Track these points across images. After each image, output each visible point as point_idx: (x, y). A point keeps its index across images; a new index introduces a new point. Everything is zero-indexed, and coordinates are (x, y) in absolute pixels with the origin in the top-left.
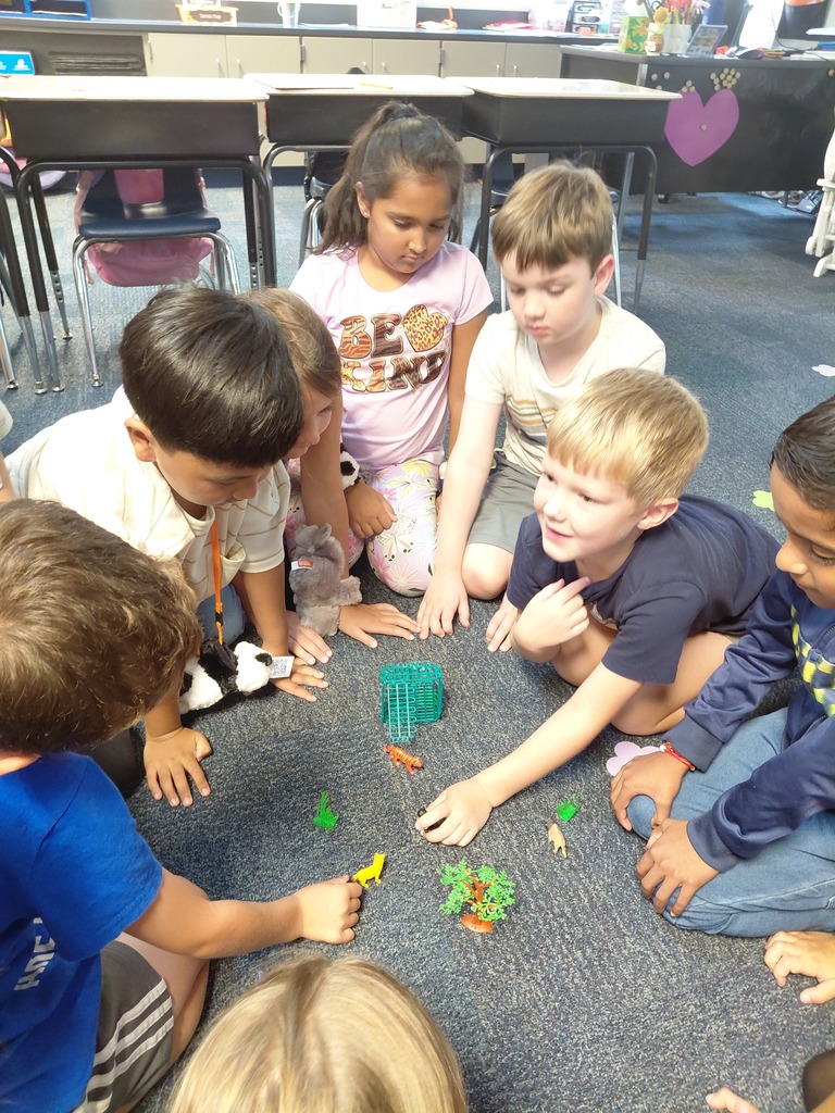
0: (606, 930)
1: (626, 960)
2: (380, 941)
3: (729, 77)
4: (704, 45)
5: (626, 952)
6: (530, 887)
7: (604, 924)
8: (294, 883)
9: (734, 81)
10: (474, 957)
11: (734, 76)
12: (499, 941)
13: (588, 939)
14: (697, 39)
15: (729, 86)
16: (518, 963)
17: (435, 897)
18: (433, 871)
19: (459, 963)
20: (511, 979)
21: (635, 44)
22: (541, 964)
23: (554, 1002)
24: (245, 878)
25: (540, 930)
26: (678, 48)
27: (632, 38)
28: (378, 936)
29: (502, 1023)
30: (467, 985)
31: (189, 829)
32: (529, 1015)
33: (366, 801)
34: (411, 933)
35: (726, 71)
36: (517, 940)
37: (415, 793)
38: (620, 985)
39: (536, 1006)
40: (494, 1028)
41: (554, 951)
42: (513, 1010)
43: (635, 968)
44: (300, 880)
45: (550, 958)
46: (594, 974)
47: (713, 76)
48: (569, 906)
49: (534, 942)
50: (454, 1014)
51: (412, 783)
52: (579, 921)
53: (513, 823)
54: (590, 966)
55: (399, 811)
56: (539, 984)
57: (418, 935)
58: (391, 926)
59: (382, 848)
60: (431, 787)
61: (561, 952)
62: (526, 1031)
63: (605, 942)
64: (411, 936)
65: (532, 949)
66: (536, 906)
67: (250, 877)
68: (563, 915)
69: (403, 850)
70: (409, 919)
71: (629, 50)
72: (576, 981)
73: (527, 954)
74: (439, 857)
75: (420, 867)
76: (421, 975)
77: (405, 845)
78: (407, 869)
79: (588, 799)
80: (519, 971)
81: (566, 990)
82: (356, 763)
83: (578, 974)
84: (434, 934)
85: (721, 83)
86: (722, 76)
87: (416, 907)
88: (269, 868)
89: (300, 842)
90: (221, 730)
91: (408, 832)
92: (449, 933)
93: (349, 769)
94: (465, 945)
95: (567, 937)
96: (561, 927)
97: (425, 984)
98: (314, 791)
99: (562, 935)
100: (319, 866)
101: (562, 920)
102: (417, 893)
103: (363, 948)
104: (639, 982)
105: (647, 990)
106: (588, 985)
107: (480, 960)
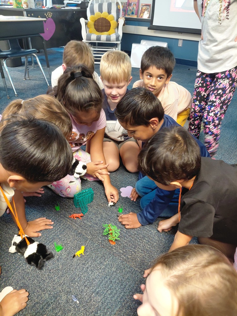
0: (147, 232)
1: (155, 236)
2: (98, 267)
3: (49, 14)
4: (39, 5)
5: (153, 234)
6: (124, 232)
7: (145, 231)
8: (64, 268)
9: (51, 16)
10: (123, 256)
11: (51, 14)
12: (126, 249)
13: (144, 236)
14: (36, 4)
15: (50, 17)
16: (134, 251)
17: (104, 248)
18: (99, 242)
19: (120, 260)
20: (135, 255)
21: (19, 5)
22: (138, 248)
23: (147, 254)
24: (48, 275)
25: (133, 240)
26: (32, 6)
27: (17, 3)
28: (97, 266)
29: (140, 266)
30: (126, 263)
31: (19, 273)
32: (144, 261)
33: (68, 236)
34: (104, 260)
35: (48, 12)
36: (130, 246)
37: (80, 226)
38: (157, 242)
39: (144, 258)
40: (139, 269)
41: (139, 243)
42: (140, 262)
43: (158, 236)
44: (65, 266)
45: (139, 245)
46: (151, 243)
47: (45, 14)
48: (135, 231)
49: (134, 244)
50: (128, 272)
51: (78, 224)
52: (139, 233)
53: (110, 220)
54: (149, 242)
55: (79, 233)
56: (141, 253)
57: (106, 260)
58: (98, 262)
59: (82, 244)
60: (84, 222)
61: (141, 242)
62: (146, 265)
63: (148, 235)
64: (105, 261)
65: (134, 246)
66: (128, 235)
67: (50, 274)
68: (135, 234)
69: (88, 242)
70: (102, 257)
71: (17, 7)
72: (148, 247)
73: (134, 248)
74: (98, 238)
75: (95, 244)
76: (114, 268)
77: (87, 241)
78: (92, 246)
79: (123, 205)
80: (135, 252)
81: (147, 250)
82: (58, 228)
83: (147, 245)
84: (110, 257)
85: (48, 16)
86: (48, 14)
87: (101, 253)
88: (54, 268)
89: (58, 256)
90: (8, 240)
91: (85, 237)
92: (113, 254)
93: (57, 230)
94: (119, 255)
95: (139, 238)
96: (137, 237)
97: (117, 270)
98: (51, 241)
99: (138, 238)
100: (68, 259)
101: (136, 235)
102: (99, 250)
103: (95, 272)
104: (160, 239)
105: (163, 239)
106: (151, 246)
107: (125, 256)
